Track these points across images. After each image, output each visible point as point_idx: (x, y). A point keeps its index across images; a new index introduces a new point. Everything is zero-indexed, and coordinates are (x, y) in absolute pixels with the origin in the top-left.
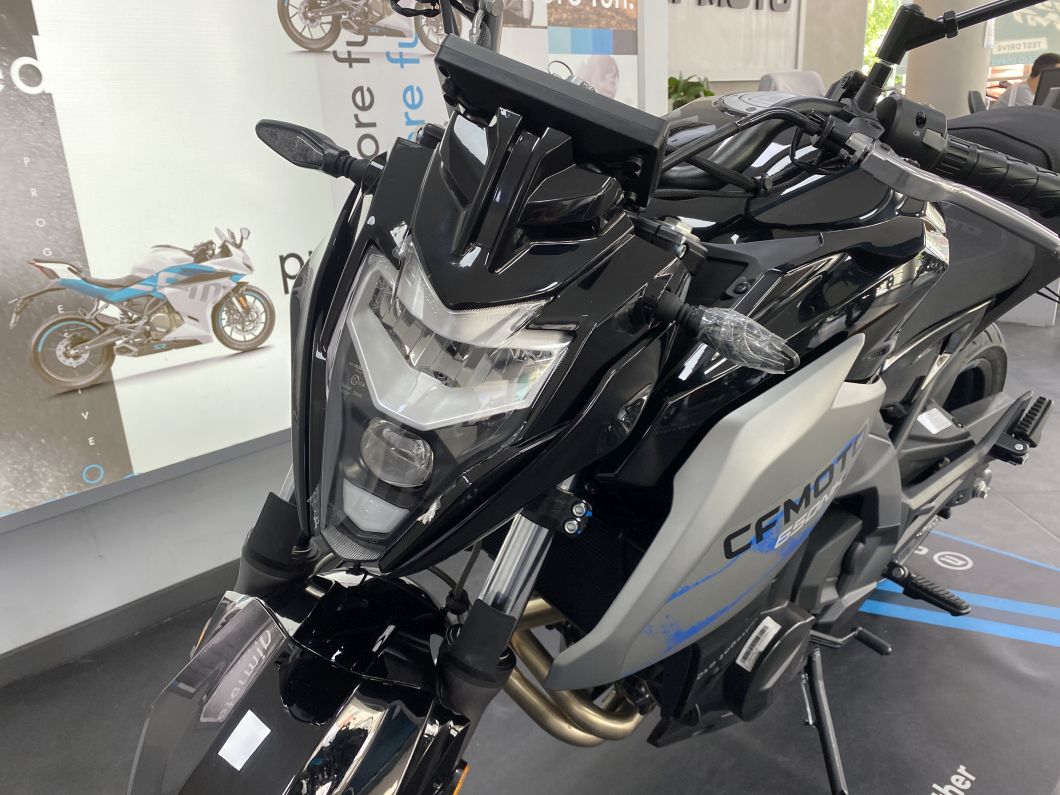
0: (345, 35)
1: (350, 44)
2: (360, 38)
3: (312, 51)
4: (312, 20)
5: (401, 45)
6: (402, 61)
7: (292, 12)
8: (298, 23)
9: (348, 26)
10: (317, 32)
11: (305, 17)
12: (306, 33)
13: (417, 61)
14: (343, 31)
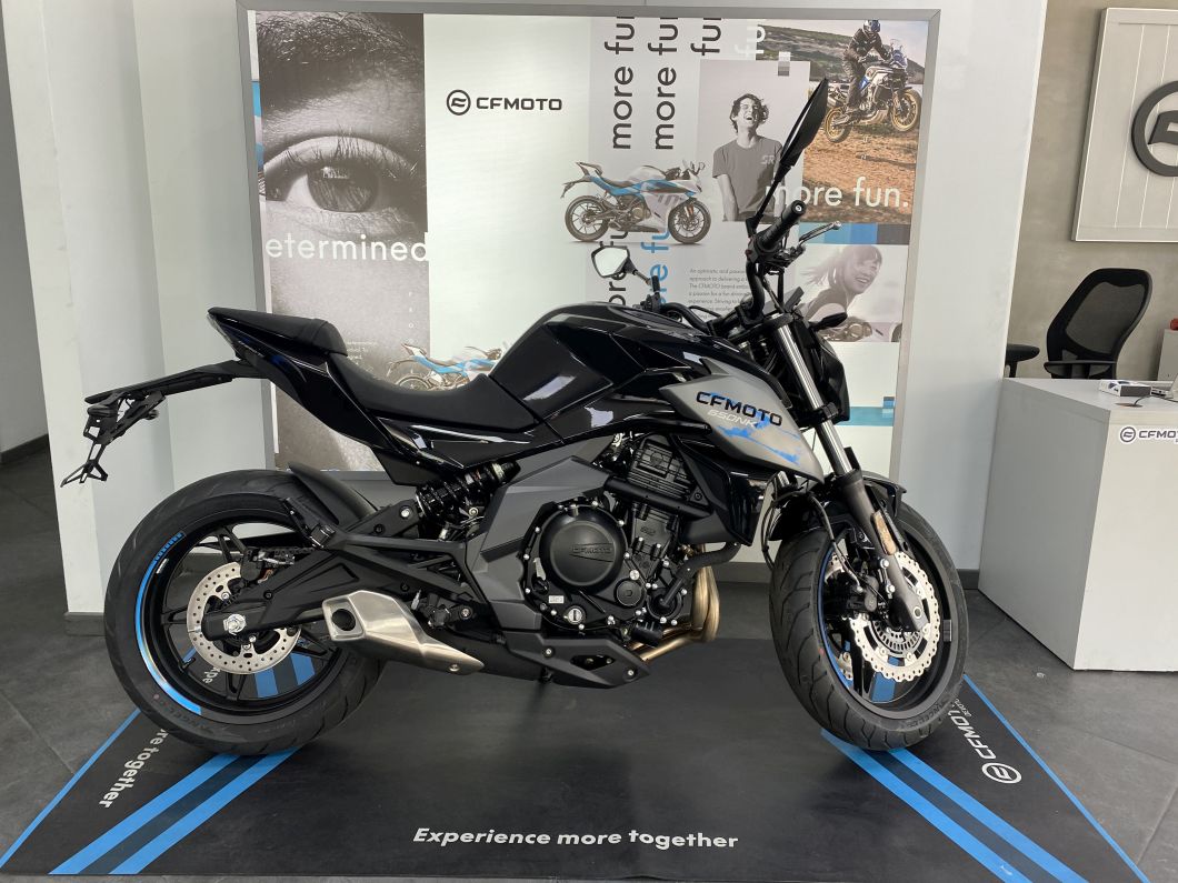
0: (611, 231)
1: (613, 237)
2: (622, 233)
3: (584, 241)
4: (588, 223)
5: (654, 238)
6: (653, 248)
7: (574, 217)
8: (578, 225)
9: (613, 226)
10: (590, 230)
11: (584, 221)
12: (583, 231)
13: (666, 248)
14: (609, 229)
